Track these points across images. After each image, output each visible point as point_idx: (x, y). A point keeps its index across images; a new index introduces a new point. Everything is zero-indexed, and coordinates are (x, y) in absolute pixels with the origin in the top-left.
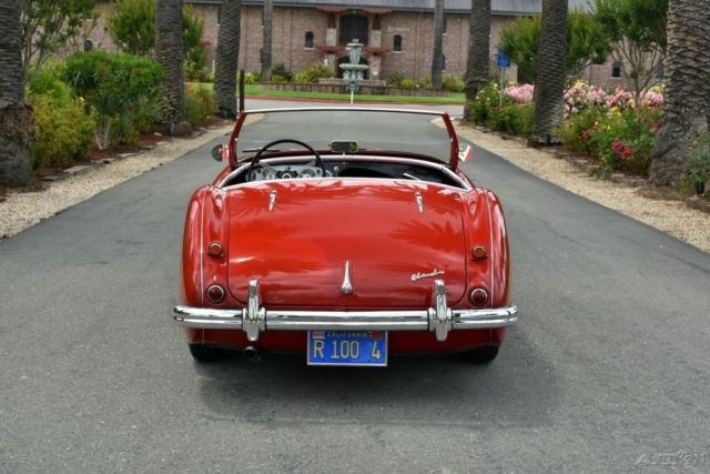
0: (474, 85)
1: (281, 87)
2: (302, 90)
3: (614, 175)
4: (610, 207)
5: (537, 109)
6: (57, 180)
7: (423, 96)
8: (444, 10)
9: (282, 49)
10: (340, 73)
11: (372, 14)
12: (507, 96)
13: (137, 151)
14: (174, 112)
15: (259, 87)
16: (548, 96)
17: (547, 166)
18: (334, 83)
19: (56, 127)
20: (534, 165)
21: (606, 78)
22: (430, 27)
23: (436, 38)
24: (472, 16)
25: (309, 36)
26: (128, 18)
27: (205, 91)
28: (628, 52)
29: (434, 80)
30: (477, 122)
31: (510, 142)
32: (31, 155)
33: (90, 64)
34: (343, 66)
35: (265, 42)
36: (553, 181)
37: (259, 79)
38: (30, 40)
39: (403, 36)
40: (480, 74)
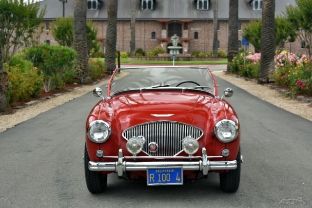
0: (231, 54)
1: (140, 59)
2: (150, 60)
3: (299, 97)
4: (295, 113)
5: (261, 66)
6: (21, 108)
7: (208, 60)
8: (218, 19)
9: (141, 40)
10: (168, 51)
11: (183, 22)
12: (248, 59)
13: (64, 93)
14: (83, 73)
15: (129, 59)
16: (267, 59)
17: (266, 93)
18: (165, 56)
19: (21, 82)
20: (260, 93)
21: (298, 48)
22: (212, 27)
23: (214, 32)
24: (229, 21)
25: (154, 34)
26: (61, 28)
27: (100, 62)
28: (304, 36)
29: (214, 53)
30: (233, 73)
31: (249, 82)
32: (7, 97)
33: (39, 51)
34: (169, 47)
35: (132, 37)
36: (268, 101)
37: (129, 55)
38: (9, 40)
39: (199, 32)
40: (234, 49)
